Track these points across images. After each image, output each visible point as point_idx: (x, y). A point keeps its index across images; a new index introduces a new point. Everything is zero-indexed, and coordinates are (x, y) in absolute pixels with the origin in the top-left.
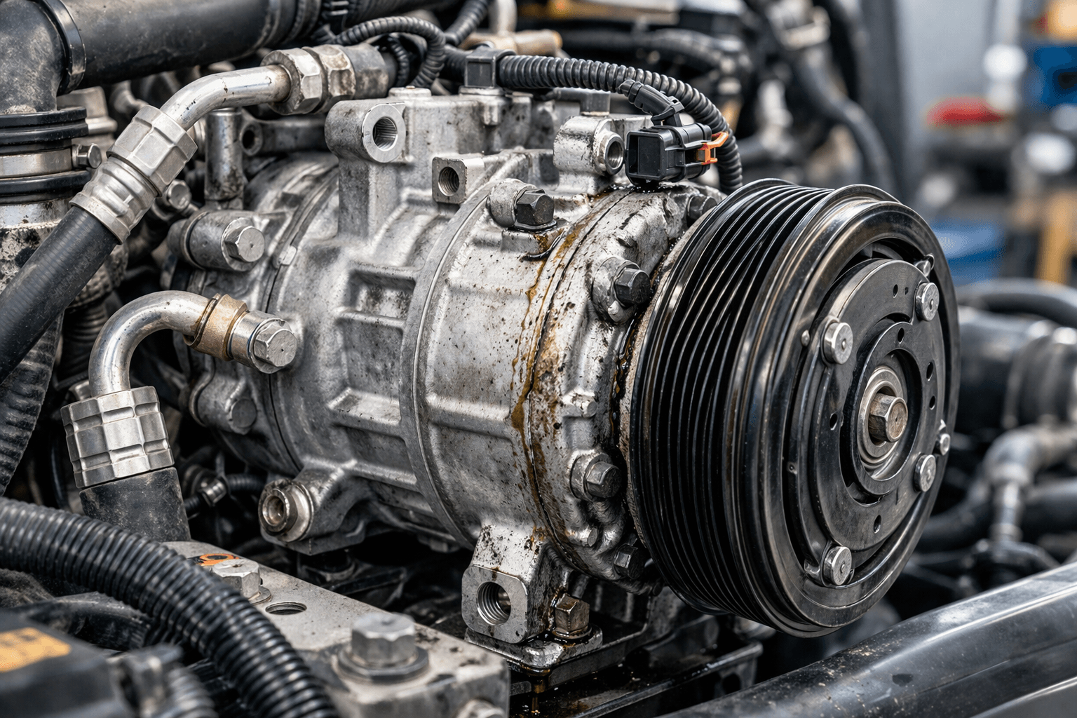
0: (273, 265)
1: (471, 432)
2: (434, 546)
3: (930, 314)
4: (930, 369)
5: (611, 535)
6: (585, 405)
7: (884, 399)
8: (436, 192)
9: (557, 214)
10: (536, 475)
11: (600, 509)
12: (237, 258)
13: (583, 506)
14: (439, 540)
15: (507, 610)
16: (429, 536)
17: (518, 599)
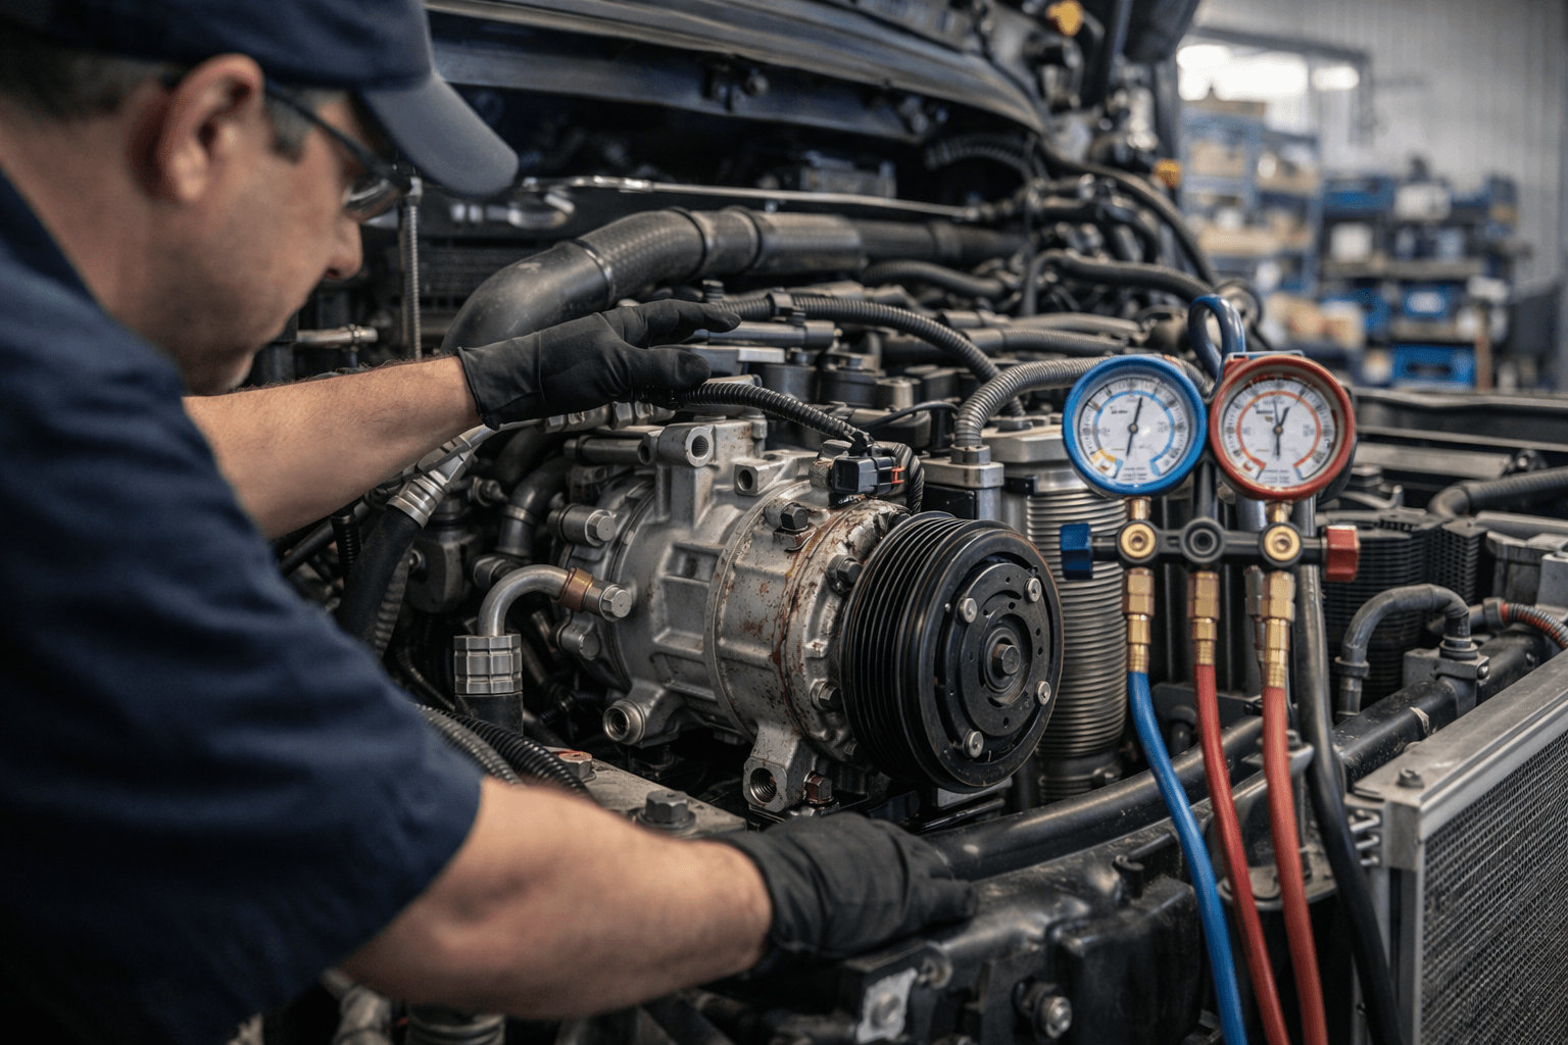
0: (618, 544)
1: (747, 664)
2: (728, 739)
3: (1035, 597)
4: (1038, 632)
5: (841, 734)
6: (822, 650)
7: (1002, 647)
8: (737, 488)
9: (810, 520)
10: (788, 695)
11: (832, 718)
12: (596, 538)
13: (821, 714)
14: (733, 735)
15: (774, 790)
16: (724, 732)
17: (781, 780)
